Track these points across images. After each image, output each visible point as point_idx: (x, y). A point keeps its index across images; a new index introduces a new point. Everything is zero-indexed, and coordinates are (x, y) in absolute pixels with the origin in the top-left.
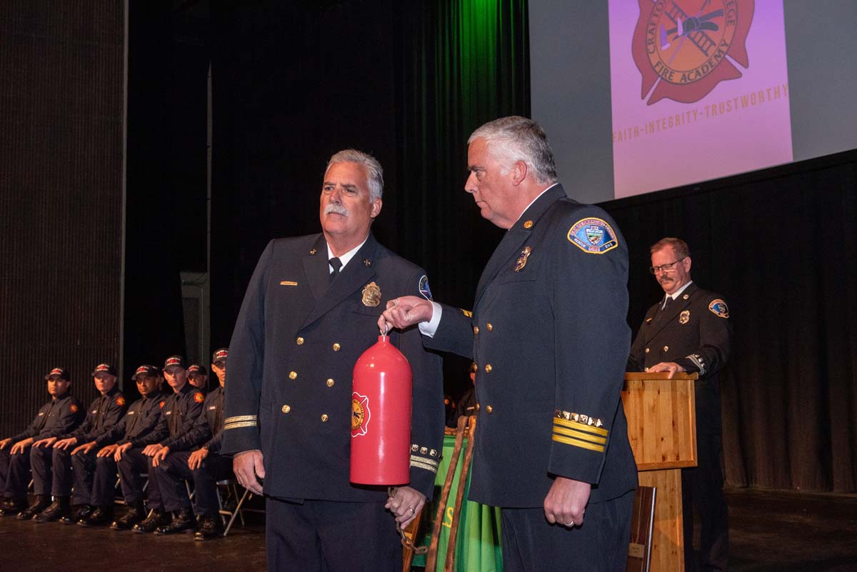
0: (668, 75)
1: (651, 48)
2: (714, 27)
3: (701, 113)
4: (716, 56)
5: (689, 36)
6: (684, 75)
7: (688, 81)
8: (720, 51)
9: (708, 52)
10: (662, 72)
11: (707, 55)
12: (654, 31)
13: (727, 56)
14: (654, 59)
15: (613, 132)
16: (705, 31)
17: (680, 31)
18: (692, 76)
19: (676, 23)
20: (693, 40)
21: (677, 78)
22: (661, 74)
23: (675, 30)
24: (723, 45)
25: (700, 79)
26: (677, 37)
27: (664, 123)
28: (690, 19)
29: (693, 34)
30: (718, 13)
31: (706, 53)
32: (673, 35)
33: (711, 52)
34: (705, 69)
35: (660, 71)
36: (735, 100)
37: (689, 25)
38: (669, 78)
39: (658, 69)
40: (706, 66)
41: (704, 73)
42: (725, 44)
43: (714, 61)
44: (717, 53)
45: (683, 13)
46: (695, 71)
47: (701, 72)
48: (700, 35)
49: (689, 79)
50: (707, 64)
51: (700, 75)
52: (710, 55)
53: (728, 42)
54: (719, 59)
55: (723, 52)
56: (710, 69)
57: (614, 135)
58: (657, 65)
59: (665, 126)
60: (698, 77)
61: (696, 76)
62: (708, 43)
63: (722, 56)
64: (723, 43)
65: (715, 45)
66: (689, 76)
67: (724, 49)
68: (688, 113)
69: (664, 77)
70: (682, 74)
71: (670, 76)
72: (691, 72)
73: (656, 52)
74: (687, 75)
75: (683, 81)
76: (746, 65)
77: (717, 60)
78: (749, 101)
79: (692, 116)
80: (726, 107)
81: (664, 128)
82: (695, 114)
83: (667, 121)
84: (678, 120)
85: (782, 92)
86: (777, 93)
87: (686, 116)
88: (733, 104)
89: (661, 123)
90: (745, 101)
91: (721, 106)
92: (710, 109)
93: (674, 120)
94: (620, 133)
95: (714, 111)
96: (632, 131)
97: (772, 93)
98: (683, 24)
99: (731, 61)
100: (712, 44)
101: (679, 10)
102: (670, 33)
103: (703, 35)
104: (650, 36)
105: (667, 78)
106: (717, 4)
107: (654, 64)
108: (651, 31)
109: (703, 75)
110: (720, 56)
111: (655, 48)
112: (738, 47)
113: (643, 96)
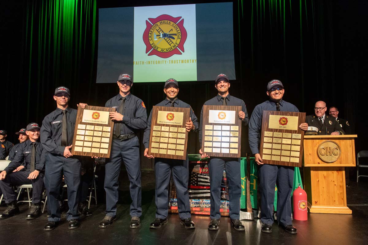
0: (156, 48)
1: (150, 39)
2: (174, 38)
3: (168, 62)
4: (173, 47)
5: (164, 38)
7: (163, 52)
8: (175, 45)
11: (171, 46)
12: (152, 34)
13: (177, 47)
14: (151, 42)
15: (134, 61)
16: (170, 38)
17: (161, 36)
18: (165, 50)
19: (160, 34)
20: (166, 40)
21: (159, 50)
22: (153, 47)
23: (160, 35)
26: (160, 38)
27: (154, 62)
28: (165, 34)
29: (166, 38)
30: (175, 35)
31: (170, 45)
32: (159, 37)
33: (172, 45)
34: (170, 50)
36: (180, 60)
37: (165, 35)
39: (152, 46)
42: (177, 44)
43: (173, 48)
44: (174, 46)
45: (163, 32)
48: (168, 39)
50: (170, 48)
53: (178, 44)
54: (175, 48)
56: (171, 50)
57: (134, 62)
58: (152, 44)
60: (167, 51)
62: (171, 42)
65: (173, 43)
67: (177, 45)
70: (161, 49)
71: (157, 48)
72: (165, 49)
73: (152, 40)
74: (163, 50)
75: (162, 51)
76: (184, 52)
78: (184, 62)
79: (164, 62)
80: (176, 62)
81: (154, 64)
82: (165, 62)
83: (155, 62)
84: (159, 62)
85: (195, 61)
86: (193, 61)
87: (162, 62)
88: (179, 61)
89: (153, 62)
90: (182, 62)
91: (175, 61)
92: (171, 61)
93: (158, 62)
94: (137, 62)
95: (172, 62)
96: (142, 62)
97: (191, 61)
98: (163, 35)
99: (179, 49)
100: (172, 42)
101: (161, 30)
102: (157, 36)
103: (170, 39)
104: (150, 35)
105: (156, 49)
106: (174, 32)
107: (151, 44)
108: (151, 34)
109: (169, 51)
110: (175, 47)
111: (152, 39)
112: (181, 46)
113: (146, 53)
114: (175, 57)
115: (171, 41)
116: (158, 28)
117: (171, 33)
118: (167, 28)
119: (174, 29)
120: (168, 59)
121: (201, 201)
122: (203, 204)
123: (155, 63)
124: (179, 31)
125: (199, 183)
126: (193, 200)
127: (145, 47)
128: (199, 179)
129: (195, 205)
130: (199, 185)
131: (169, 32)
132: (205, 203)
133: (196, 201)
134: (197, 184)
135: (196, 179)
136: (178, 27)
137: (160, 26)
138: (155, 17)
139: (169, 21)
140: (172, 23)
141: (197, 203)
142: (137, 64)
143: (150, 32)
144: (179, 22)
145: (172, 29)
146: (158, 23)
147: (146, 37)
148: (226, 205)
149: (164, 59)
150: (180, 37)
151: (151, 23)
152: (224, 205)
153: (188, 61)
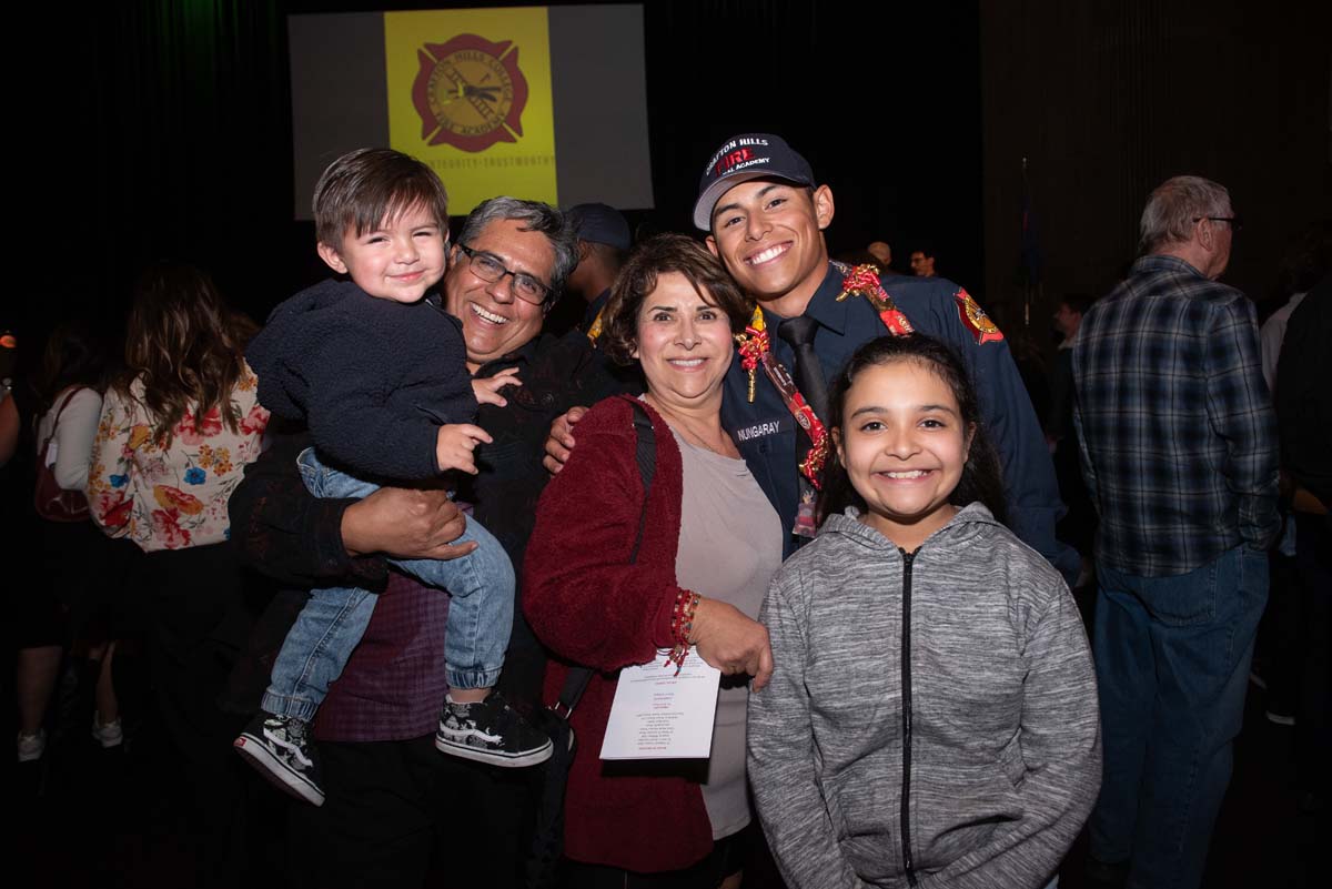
0: (448, 126)
1: (432, 100)
2: (493, 99)
3: (480, 163)
4: (494, 122)
5: (470, 100)
6: (465, 129)
7: (468, 135)
8: (497, 118)
9: (487, 117)
11: (486, 119)
12: (435, 87)
14: (435, 110)
16: (485, 100)
17: (461, 93)
18: (473, 132)
19: (457, 86)
20: (473, 103)
21: (458, 130)
22: (441, 122)
23: (456, 91)
26: (458, 97)
28: (470, 86)
29: (473, 99)
30: (498, 89)
31: (485, 117)
32: (454, 95)
33: (491, 116)
34: (485, 129)
37: (470, 91)
38: (450, 129)
39: (438, 118)
42: (502, 115)
43: (493, 126)
44: (495, 120)
45: (464, 81)
46: (474, 130)
47: (480, 130)
48: (480, 101)
49: (469, 133)
50: (486, 126)
51: (479, 132)
52: (489, 120)
53: (505, 114)
54: (497, 125)
55: (500, 120)
56: (489, 130)
58: (439, 115)
60: (477, 134)
61: (475, 133)
62: (487, 110)
64: (501, 113)
65: (493, 113)
66: (469, 131)
68: (469, 160)
69: (444, 126)
70: (462, 128)
71: (451, 126)
72: (471, 128)
73: (436, 104)
74: (467, 130)
75: (464, 134)
76: (520, 135)
78: (523, 162)
79: (472, 163)
80: (503, 162)
82: (475, 161)
85: (550, 160)
86: (546, 160)
88: (508, 161)
90: (519, 161)
91: (499, 160)
92: (489, 161)
93: (454, 163)
95: (492, 161)
97: (542, 160)
98: (465, 89)
99: (507, 129)
100: (491, 111)
101: (460, 76)
102: (451, 92)
103: (483, 102)
104: (430, 90)
105: (448, 129)
106: (494, 81)
107: (435, 113)
108: (432, 86)
110: (497, 123)
111: (436, 100)
112: (514, 119)
113: (424, 137)
114: (499, 149)
115: (487, 106)
116: (450, 72)
117: (487, 84)
118: (476, 70)
119: (493, 74)
120: (479, 156)
124: (508, 81)
127: (418, 123)
131: (483, 80)
136: (503, 69)
137: (456, 66)
138: (441, 39)
139: (478, 54)
140: (487, 58)
143: (431, 83)
144: (504, 55)
145: (488, 76)
146: (452, 58)
147: (421, 95)
149: (471, 156)
150: (510, 96)
151: (433, 59)
153: (533, 161)
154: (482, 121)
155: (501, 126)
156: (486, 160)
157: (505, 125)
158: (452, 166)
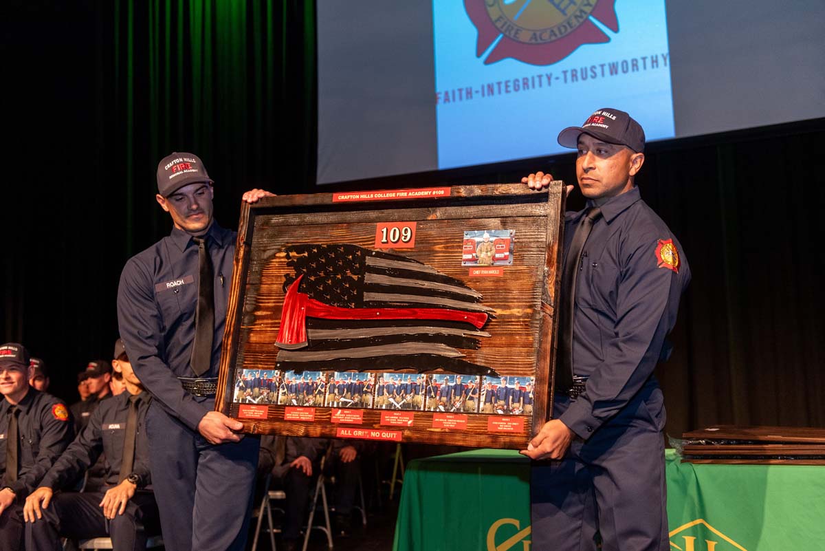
0: (513, 32)
3: (557, 78)
4: (576, 17)
6: (535, 34)
7: (539, 41)
8: (582, 11)
9: (567, 12)
10: (505, 28)
11: (565, 14)
14: (494, 13)
15: (438, 91)
18: (546, 36)
21: (525, 37)
22: (503, 30)
24: (586, 5)
25: (555, 41)
27: (507, 86)
31: (563, 11)
33: (571, 10)
34: (563, 30)
35: (502, 27)
36: (602, 66)
38: (515, 36)
39: (499, 25)
40: (564, 26)
41: (561, 33)
42: (589, 4)
43: (575, 22)
44: (578, 13)
46: (548, 32)
47: (557, 32)
49: (541, 39)
50: (564, 24)
51: (555, 35)
52: (569, 15)
53: (593, 2)
54: (581, 20)
55: (585, 13)
56: (569, 30)
57: (439, 96)
58: (498, 20)
59: (509, 89)
60: (553, 38)
61: (551, 36)
63: (585, 16)
64: (586, 2)
65: (575, 4)
66: (541, 35)
67: (588, 9)
68: (540, 77)
69: (507, 33)
70: (531, 33)
71: (516, 33)
72: (545, 30)
73: (496, 6)
74: (538, 33)
75: (533, 41)
76: (615, 29)
77: (578, 21)
78: (620, 69)
79: (544, 80)
80: (590, 73)
81: (507, 92)
82: (549, 78)
83: (511, 84)
84: (526, 84)
85: (661, 60)
86: (655, 62)
87: (537, 80)
88: (598, 71)
89: (503, 87)
90: (614, 69)
91: (584, 71)
92: (569, 75)
93: (521, 84)
94: (447, 93)
95: (574, 76)
96: (464, 93)
97: (649, 62)
99: (596, 24)
100: (571, 2)
105: (512, 36)
107: (494, 18)
109: (559, 36)
110: (581, 17)
113: (480, 54)
114: (585, 55)
120: (556, 69)
121: (369, 378)
122: (381, 393)
123: (511, 88)
125: (369, 297)
126: (336, 373)
127: (472, 32)
128: (371, 278)
129: (343, 399)
130: (368, 302)
132: (388, 387)
133: (348, 381)
134: (359, 301)
135: (355, 277)
141: (353, 389)
142: (447, 100)
148: (483, 398)
149: (544, 70)
152: (471, 398)
153: (635, 64)
154: (559, 19)
155: (587, 20)
156: (565, 72)
157: (591, 18)
158: (516, 89)
